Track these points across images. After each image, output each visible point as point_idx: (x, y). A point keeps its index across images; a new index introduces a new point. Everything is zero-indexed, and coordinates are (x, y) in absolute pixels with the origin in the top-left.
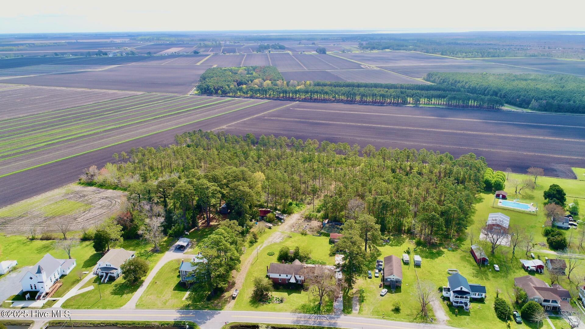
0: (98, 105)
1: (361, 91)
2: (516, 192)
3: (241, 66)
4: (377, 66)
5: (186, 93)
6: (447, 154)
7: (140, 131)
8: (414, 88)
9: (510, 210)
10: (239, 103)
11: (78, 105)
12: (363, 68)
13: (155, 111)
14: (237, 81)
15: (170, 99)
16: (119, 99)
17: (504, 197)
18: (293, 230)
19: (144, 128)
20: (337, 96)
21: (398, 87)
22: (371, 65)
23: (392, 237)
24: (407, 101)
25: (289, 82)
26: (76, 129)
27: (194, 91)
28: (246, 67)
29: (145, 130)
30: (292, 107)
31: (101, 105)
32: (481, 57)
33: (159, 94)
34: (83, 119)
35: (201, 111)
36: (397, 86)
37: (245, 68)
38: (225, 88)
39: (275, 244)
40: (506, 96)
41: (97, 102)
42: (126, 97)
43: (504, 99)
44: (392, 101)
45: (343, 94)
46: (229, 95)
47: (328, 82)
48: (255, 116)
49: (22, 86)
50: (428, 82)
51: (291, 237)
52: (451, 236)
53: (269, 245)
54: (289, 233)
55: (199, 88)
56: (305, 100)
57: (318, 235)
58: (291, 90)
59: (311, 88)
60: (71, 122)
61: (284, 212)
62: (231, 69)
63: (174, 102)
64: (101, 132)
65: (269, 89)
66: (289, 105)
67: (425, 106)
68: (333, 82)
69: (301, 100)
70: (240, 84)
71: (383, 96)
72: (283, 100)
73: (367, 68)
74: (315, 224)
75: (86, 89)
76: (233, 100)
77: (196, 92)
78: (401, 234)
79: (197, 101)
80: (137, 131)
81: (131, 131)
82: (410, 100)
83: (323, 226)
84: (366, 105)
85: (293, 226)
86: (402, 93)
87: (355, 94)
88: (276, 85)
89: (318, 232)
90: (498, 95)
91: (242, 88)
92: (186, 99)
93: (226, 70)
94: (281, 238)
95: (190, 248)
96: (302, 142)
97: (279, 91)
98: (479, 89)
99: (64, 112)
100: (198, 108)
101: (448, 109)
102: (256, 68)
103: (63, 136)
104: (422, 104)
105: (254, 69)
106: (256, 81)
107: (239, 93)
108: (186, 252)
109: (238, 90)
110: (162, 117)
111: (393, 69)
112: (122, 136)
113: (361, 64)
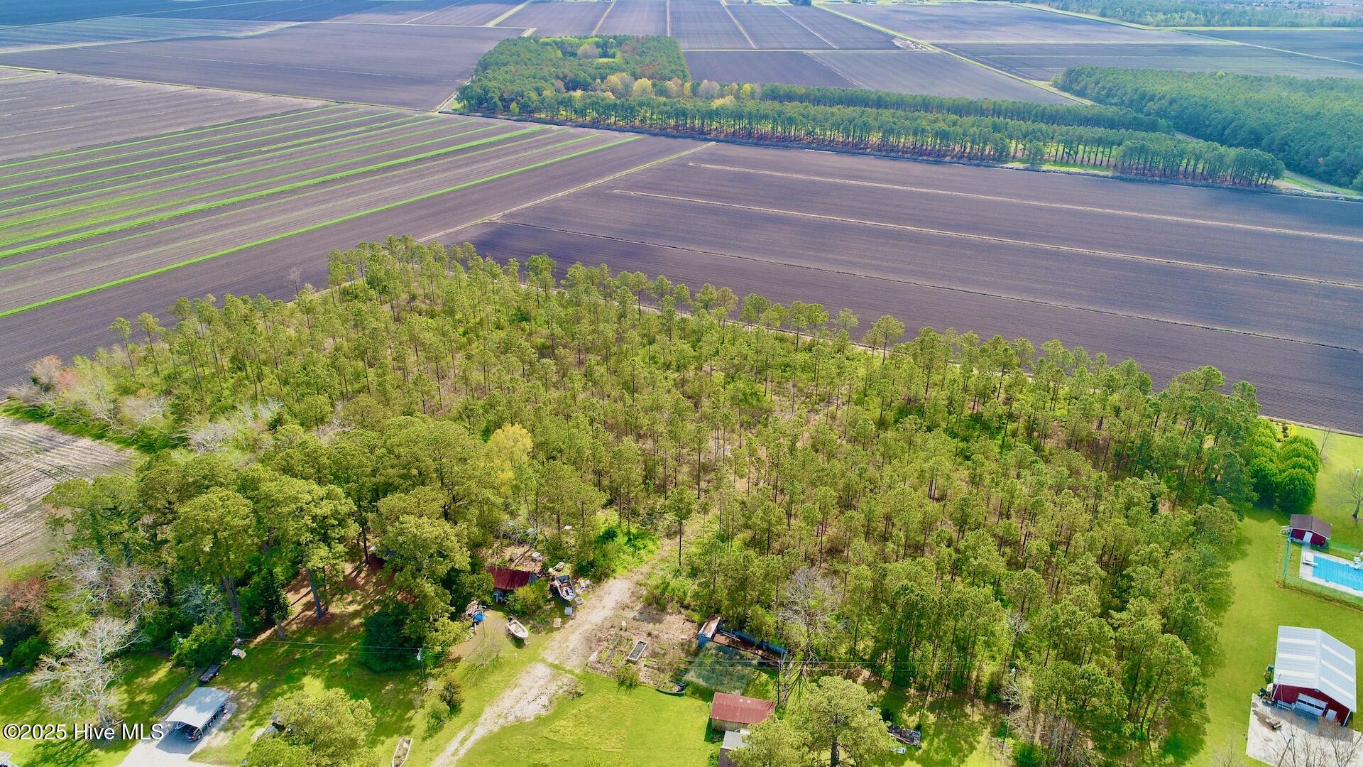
0: (195, 137)
1: (883, 118)
3: (593, 33)
4: (936, 42)
5: (431, 106)
7: (266, 222)
8: (1030, 114)
10: (559, 141)
11: (144, 134)
12: (898, 48)
14: (565, 77)
15: (383, 124)
16: (257, 118)
18: (593, 657)
20: (818, 130)
21: (987, 110)
22: (919, 39)
23: (932, 718)
24: (1008, 155)
25: (699, 84)
26: (101, 210)
27: (452, 103)
28: (601, 37)
29: (281, 219)
30: (698, 158)
31: (203, 135)
33: (361, 108)
34: (138, 178)
35: (451, 162)
36: (984, 107)
37: (597, 39)
38: (529, 98)
39: (519, 726)
40: (1287, 147)
41: (197, 125)
42: (275, 115)
43: (1281, 155)
44: (968, 150)
45: (836, 126)
46: (537, 115)
47: (800, 89)
48: (589, 185)
50: (1067, 95)
51: (580, 695)
53: (496, 729)
54: (576, 671)
55: (464, 94)
56: (733, 139)
58: (698, 111)
59: (750, 106)
60: (101, 186)
61: (582, 570)
62: (563, 43)
63: (391, 132)
64: (161, 223)
65: (641, 104)
66: (687, 152)
67: (1057, 168)
68: (815, 86)
69: (722, 137)
70: (572, 85)
71: (944, 135)
72: (674, 137)
73: (908, 47)
74: (675, 630)
76: (544, 132)
77: (456, 105)
79: (452, 131)
80: (258, 223)
82: (1014, 146)
83: (695, 650)
84: (894, 158)
85: (599, 640)
86: (996, 128)
87: (866, 128)
88: (663, 92)
90: (1264, 142)
91: (570, 99)
92: (426, 124)
93: (547, 44)
94: (544, 699)
97: (667, 112)
98: (1207, 123)
99: (101, 154)
101: (1122, 179)
102: (624, 40)
103: (55, 231)
104: (1048, 161)
105: (620, 43)
106: (615, 79)
107: (564, 113)
109: (561, 103)
110: (342, 179)
111: (978, 54)
113: (894, 37)
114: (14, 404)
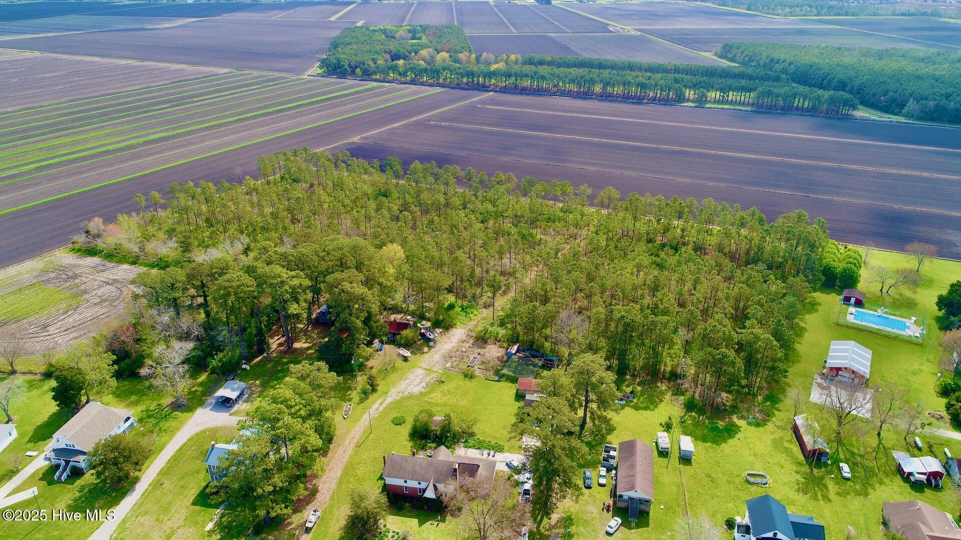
0: (147, 93)
1: (603, 75)
2: (881, 291)
3: (405, 23)
4: (637, 28)
5: (302, 71)
6: (754, 211)
7: (207, 143)
8: (698, 72)
9: (872, 332)
10: (390, 93)
11: (112, 91)
12: (611, 32)
13: (242, 105)
14: (391, 52)
15: (271, 83)
16: (185, 80)
17: (859, 303)
18: (448, 365)
19: (216, 138)
20: (561, 84)
21: (671, 70)
22: (626, 26)
23: (639, 388)
24: (684, 97)
25: (481, 55)
26: (97, 138)
27: (316, 69)
28: (411, 26)
29: (216, 142)
30: (483, 102)
31: (152, 92)
32: (816, 16)
33: (256, 73)
34: (115, 118)
35: (321, 106)
36: (669, 68)
37: (408, 27)
38: (369, 65)
39: (411, 396)
40: (862, 91)
41: (147, 85)
42: (198, 78)
43: (858, 96)
44: (658, 96)
45: (572, 81)
46: (374, 77)
47: (548, 58)
48: (414, 119)
49: (28, 54)
50: (723, 61)
51: (443, 382)
52: (756, 389)
53: (398, 398)
54: (440, 372)
55: (324, 63)
56: (505, 90)
57: (497, 378)
58: (482, 72)
59: (516, 68)
60: (93, 123)
61: (437, 324)
62: (385, 30)
63: (277, 88)
64: (139, 145)
65: (444, 69)
66: (476, 99)
67: (716, 106)
68: (558, 57)
69: (498, 89)
70: (395, 57)
71: (643, 86)
72: (467, 89)
73: (618, 31)
74: (494, 352)
75: (134, 61)
76: (380, 87)
77: (319, 71)
78: (656, 382)
79: (318, 87)
80: (202, 145)
81: (191, 144)
82: (689, 93)
83: (506, 360)
84: (610, 101)
85: (451, 357)
86: (676, 81)
87: (592, 82)
88: (457, 61)
89: (497, 373)
90: (848, 88)
91: (396, 66)
92: (300, 83)
93: (375, 31)
94: (424, 384)
95: (244, 402)
96: (485, 177)
97: (461, 73)
98: (812, 77)
99: (85, 104)
100: (317, 101)
101: (757, 112)
102: (427, 28)
103: (72, 151)
104: (710, 101)
105: (424, 29)
106: (424, 53)
107: (392, 75)
108: (236, 412)
109: (390, 68)
110: (251, 118)
111: (664, 35)
112: (173, 154)
113: (608, 25)
114: (77, 246)
